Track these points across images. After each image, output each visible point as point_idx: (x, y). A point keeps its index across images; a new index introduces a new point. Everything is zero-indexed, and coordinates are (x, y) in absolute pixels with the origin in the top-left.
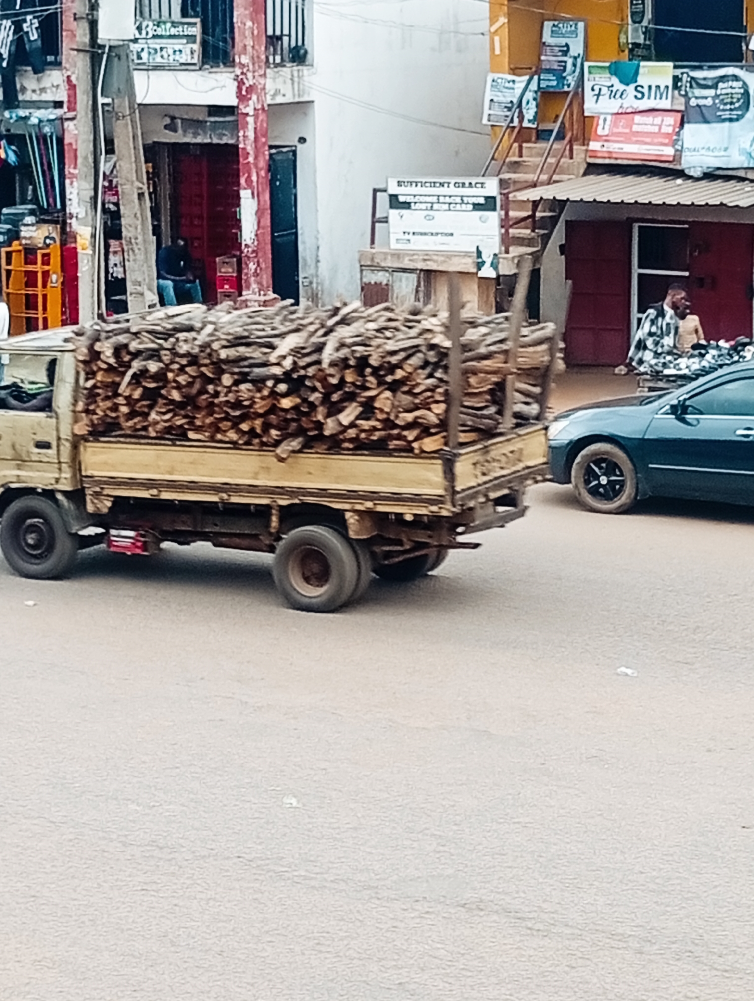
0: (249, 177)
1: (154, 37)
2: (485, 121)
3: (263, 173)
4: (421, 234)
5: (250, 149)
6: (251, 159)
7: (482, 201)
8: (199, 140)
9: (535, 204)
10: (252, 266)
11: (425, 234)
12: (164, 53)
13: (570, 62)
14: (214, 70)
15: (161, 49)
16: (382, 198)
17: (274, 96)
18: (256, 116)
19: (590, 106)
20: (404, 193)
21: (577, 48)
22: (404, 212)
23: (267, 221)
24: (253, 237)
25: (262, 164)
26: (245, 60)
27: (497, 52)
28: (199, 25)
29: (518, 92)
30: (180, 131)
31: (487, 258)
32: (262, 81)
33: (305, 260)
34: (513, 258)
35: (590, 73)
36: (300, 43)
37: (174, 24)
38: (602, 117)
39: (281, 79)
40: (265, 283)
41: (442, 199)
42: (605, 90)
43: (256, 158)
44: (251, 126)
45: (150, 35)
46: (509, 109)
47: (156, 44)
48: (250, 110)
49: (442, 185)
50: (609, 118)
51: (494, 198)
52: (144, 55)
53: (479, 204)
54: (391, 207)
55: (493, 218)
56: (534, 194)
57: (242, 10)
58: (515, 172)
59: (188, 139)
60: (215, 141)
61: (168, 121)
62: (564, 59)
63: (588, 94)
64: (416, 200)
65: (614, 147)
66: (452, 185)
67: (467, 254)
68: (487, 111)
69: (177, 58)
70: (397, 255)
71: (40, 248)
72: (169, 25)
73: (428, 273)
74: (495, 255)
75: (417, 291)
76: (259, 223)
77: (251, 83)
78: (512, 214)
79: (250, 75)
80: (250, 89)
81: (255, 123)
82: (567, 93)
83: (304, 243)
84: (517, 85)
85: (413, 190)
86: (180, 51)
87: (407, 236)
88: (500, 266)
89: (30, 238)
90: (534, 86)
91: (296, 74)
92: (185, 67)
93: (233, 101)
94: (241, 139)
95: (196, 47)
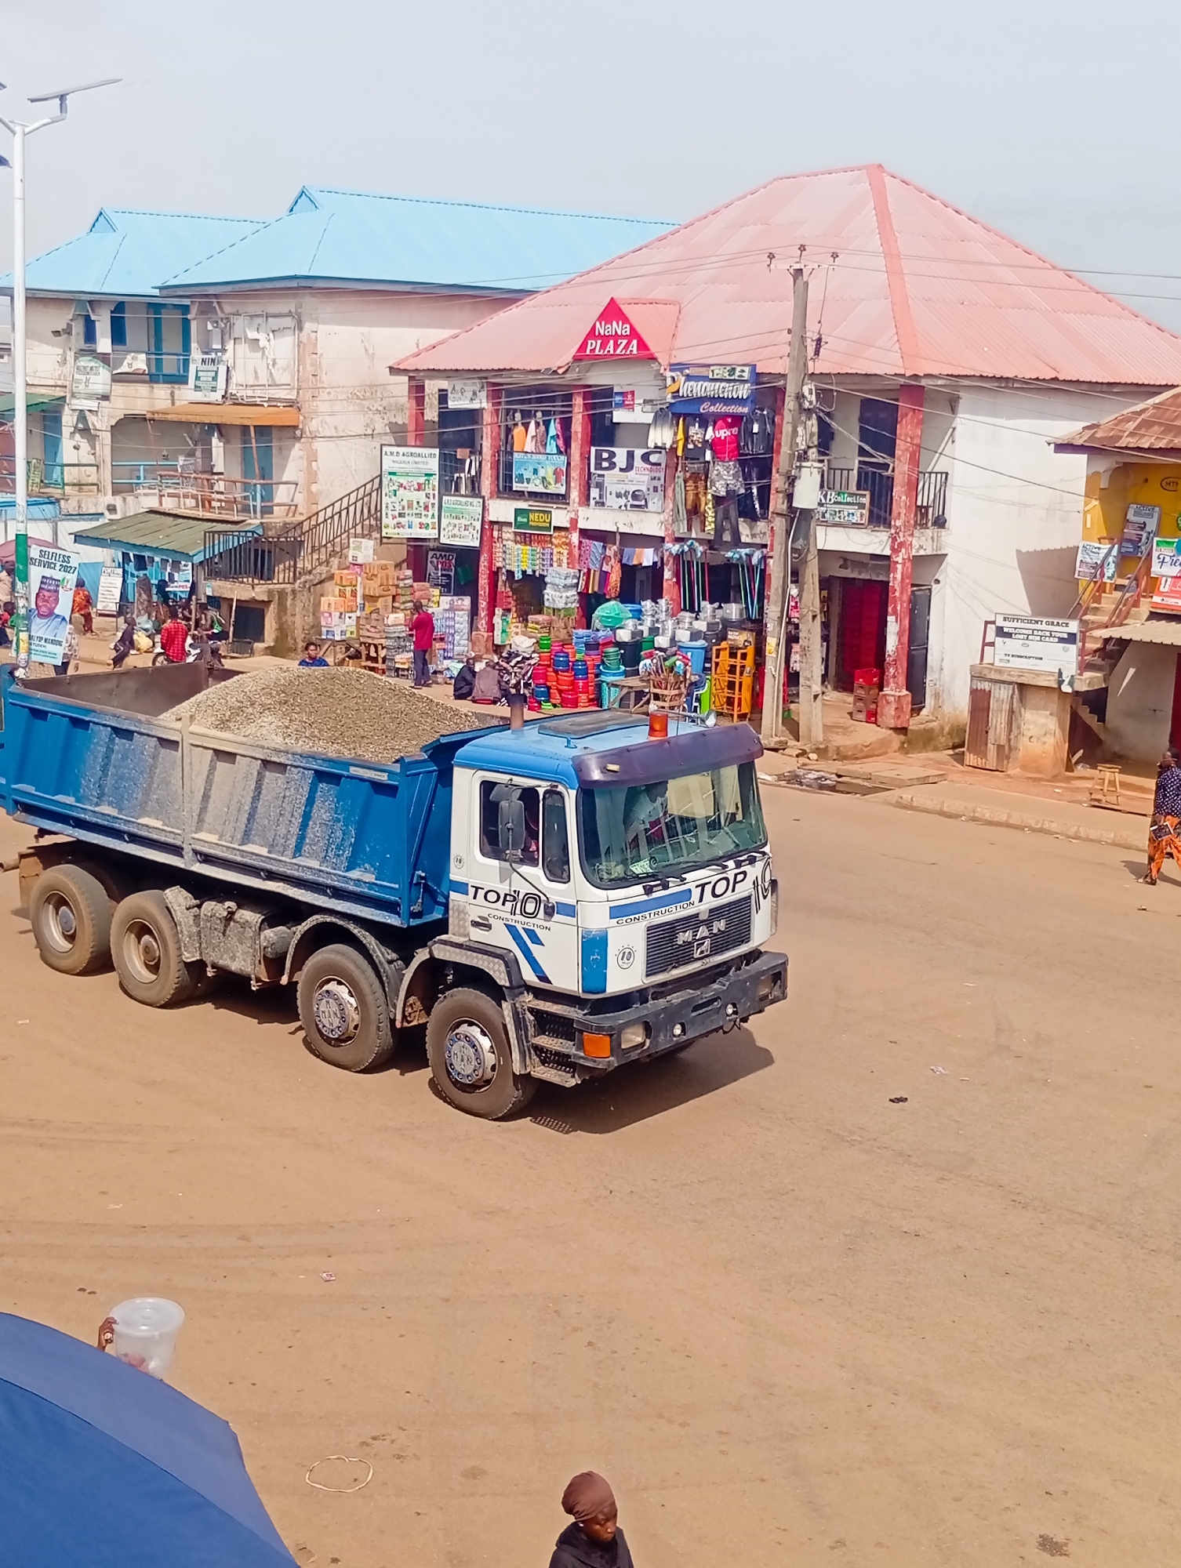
0: (895, 607)
1: (835, 503)
2: (1076, 576)
3: (905, 605)
4: (1019, 656)
5: (896, 587)
6: (897, 594)
7: (1065, 636)
8: (863, 576)
9: (1107, 641)
10: (892, 670)
11: (1021, 657)
12: (841, 514)
13: (1145, 535)
14: (876, 529)
15: (840, 512)
16: (991, 629)
17: (918, 551)
18: (904, 564)
19: (1156, 569)
20: (1008, 626)
21: (1152, 525)
22: (1006, 640)
23: (905, 639)
24: (894, 649)
25: (905, 598)
26: (898, 523)
27: (1088, 526)
28: (868, 497)
29: (1102, 556)
30: (849, 570)
31: (1066, 678)
32: (910, 539)
33: (932, 667)
34: (1086, 679)
35: (1157, 545)
36: (941, 513)
37: (851, 495)
38: (1164, 579)
39: (923, 539)
40: (900, 683)
41: (1035, 632)
42: (1167, 559)
43: (901, 593)
44: (899, 571)
45: (832, 502)
46: (1093, 568)
47: (837, 508)
48: (900, 560)
49: (1037, 622)
50: (1169, 580)
51: (1075, 634)
52: (827, 515)
53: (1063, 639)
54: (997, 636)
55: (1073, 649)
56: (1106, 633)
57: (899, 488)
58: (1094, 615)
59: (855, 575)
60: (874, 578)
61: (841, 562)
62: (1142, 533)
63: (1155, 560)
64: (1016, 631)
65: (1171, 601)
66: (1044, 623)
67: (1051, 674)
68: (1078, 569)
69: (850, 519)
70: (999, 671)
71: (741, 648)
72: (846, 495)
73: (1022, 687)
74: (1072, 676)
75: (1012, 697)
76: (900, 639)
77: (902, 540)
78: (1087, 645)
79: (901, 534)
80: (901, 545)
81: (903, 569)
82: (1141, 558)
83: (932, 655)
84: (1101, 551)
85: (1015, 624)
86: (853, 514)
87: (1007, 658)
88: (1075, 685)
89: (734, 640)
90: (1115, 552)
91: (935, 535)
92: (856, 525)
93: (887, 552)
94: (891, 579)
95: (865, 512)
